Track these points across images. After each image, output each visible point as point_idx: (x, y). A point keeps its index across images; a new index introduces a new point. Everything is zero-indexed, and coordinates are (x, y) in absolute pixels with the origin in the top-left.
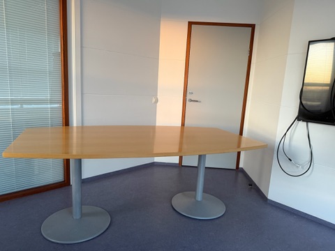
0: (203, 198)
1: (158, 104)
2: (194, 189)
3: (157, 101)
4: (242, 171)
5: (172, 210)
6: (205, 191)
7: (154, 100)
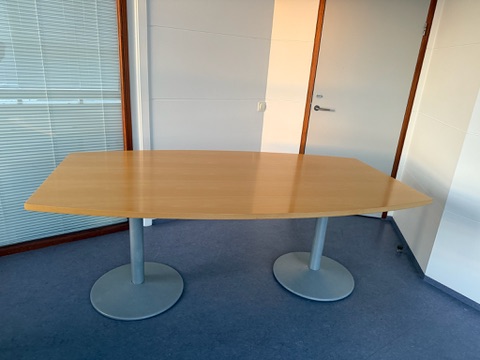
0: (322, 265)
1: (266, 113)
2: (309, 249)
3: (264, 108)
4: (391, 221)
5: (272, 280)
6: (326, 253)
7: (259, 107)
